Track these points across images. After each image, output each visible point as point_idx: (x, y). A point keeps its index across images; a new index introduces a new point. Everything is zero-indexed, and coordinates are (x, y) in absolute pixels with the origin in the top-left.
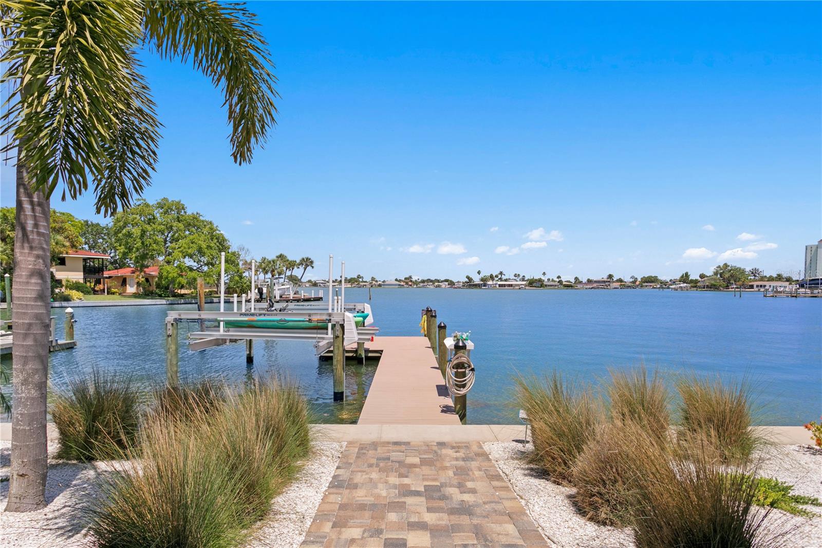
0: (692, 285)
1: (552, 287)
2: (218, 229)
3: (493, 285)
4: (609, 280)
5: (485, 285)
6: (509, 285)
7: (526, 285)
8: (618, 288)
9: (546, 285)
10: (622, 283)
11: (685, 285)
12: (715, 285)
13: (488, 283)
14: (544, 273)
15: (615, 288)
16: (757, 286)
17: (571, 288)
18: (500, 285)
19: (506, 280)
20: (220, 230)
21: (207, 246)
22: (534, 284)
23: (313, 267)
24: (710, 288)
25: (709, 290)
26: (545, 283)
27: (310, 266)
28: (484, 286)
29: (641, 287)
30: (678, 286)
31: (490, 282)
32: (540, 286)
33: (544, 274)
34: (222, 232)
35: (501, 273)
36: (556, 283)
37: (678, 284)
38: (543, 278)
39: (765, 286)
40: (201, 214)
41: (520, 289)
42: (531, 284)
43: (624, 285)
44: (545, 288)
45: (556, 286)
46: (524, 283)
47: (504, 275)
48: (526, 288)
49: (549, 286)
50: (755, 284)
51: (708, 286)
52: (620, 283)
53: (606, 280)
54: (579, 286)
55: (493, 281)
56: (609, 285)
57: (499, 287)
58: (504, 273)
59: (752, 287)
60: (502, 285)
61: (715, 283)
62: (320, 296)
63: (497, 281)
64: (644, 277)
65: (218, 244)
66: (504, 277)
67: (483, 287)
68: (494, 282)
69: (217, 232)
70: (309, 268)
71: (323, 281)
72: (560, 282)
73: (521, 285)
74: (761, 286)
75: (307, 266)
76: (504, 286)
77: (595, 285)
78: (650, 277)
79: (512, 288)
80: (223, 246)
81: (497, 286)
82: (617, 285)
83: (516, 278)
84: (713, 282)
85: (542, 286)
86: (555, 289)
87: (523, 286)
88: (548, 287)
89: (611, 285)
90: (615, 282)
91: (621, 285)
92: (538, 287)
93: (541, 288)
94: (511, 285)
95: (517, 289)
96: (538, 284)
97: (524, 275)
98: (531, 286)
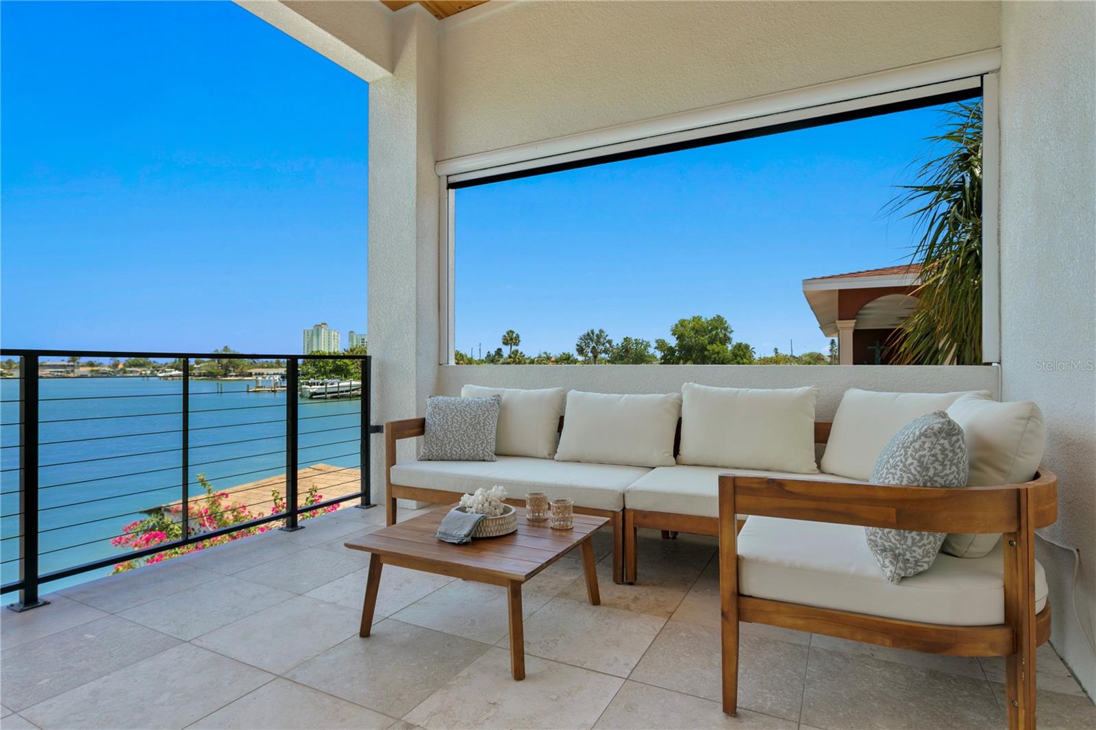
4: (72, 364)
8: (87, 376)
10: (93, 368)
11: (178, 373)
12: (212, 373)
15: (82, 376)
16: (256, 374)
24: (208, 376)
25: (206, 379)
29: (124, 373)
30: (168, 374)
37: (168, 372)
39: (263, 374)
43: (97, 371)
50: (254, 371)
51: (204, 375)
52: (90, 369)
56: (73, 371)
59: (250, 375)
61: (212, 371)
74: (259, 374)
77: (47, 372)
82: (83, 370)
84: (210, 369)
89: (76, 370)
90: (83, 366)
91: (92, 371)
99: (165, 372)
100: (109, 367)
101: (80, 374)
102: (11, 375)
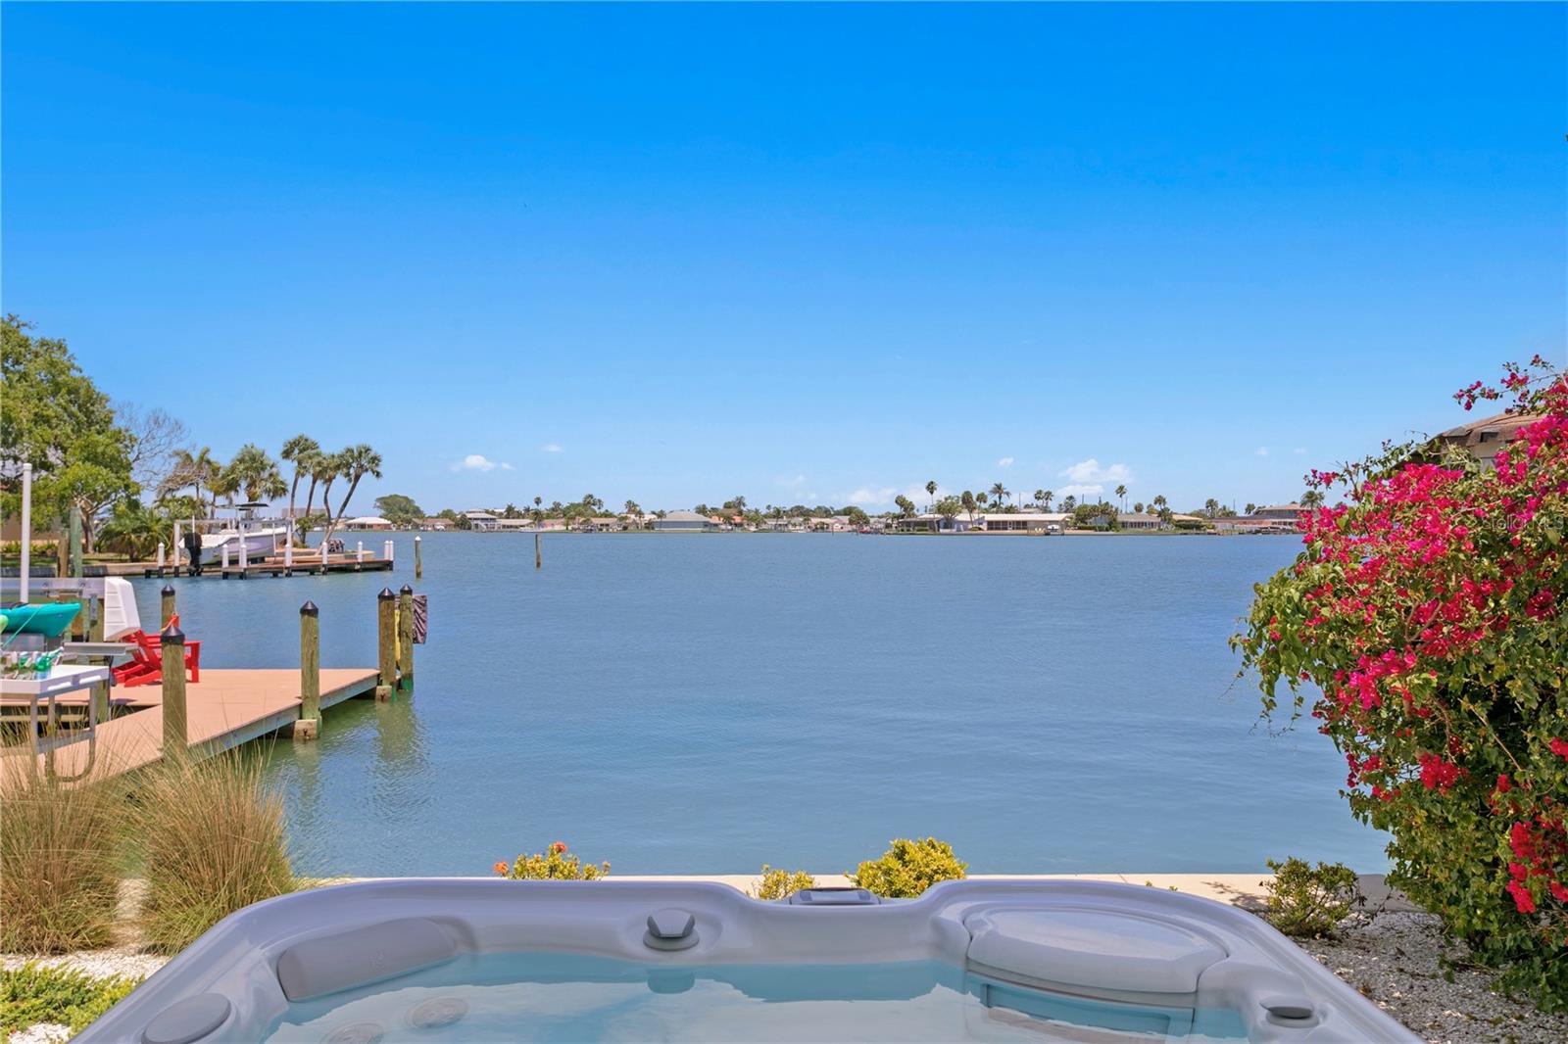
1: (1140, 529)
2: (77, 364)
3: (972, 522)
5: (948, 524)
6: (1018, 523)
7: (1065, 524)
9: (1124, 525)
13: (961, 517)
14: (1121, 488)
17: (1195, 531)
18: (991, 525)
19: (1010, 510)
20: (81, 366)
21: (36, 414)
22: (1090, 522)
23: (378, 475)
26: (1120, 519)
27: (370, 473)
28: (945, 527)
31: (963, 516)
32: (1106, 525)
33: (1121, 490)
34: (85, 374)
35: (998, 489)
36: (1155, 518)
38: (1115, 502)
40: (22, 319)
41: (1047, 534)
42: (1083, 521)
44: (1123, 531)
45: (1152, 524)
46: (1063, 517)
47: (1008, 494)
48: (1066, 532)
49: (1130, 524)
53: (1297, 507)
54: (1220, 526)
55: (971, 512)
57: (988, 529)
58: (1007, 487)
60: (997, 523)
62: (386, 558)
63: (986, 511)
65: (74, 409)
66: (1006, 502)
67: (941, 530)
68: (976, 516)
69: (75, 374)
70: (367, 478)
71: (487, 512)
72: (1165, 515)
73: (1051, 522)
75: (362, 469)
76: (1004, 525)
77: (1268, 523)
79: (1025, 531)
80: (88, 414)
81: (984, 526)
83: (1040, 503)
85: (1112, 525)
86: (1150, 534)
87: (1056, 527)
88: (1130, 530)
92: (1101, 529)
93: (1111, 532)
94: (1023, 525)
95: (1039, 535)
96: (1103, 521)
97: (1071, 498)
98: (1082, 525)
102: (1213, 528)
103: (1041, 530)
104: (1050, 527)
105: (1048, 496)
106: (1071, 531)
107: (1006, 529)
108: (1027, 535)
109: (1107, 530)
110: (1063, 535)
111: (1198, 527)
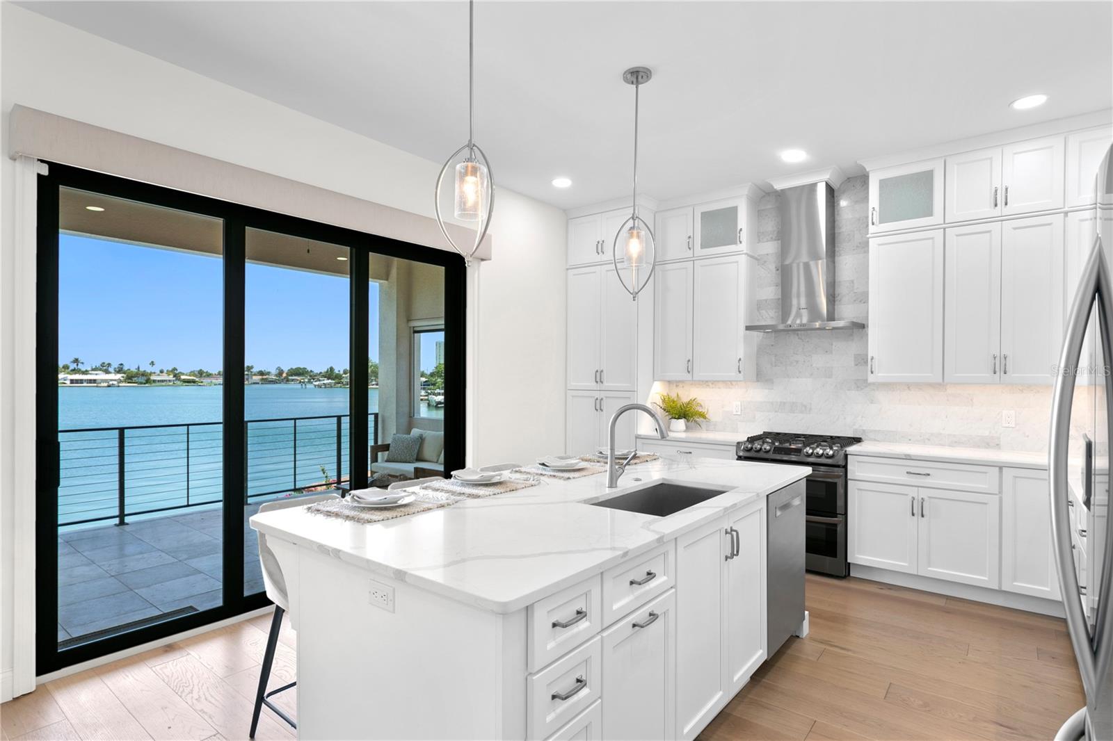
0: (337, 381)
1: (164, 384)
6: (90, 380)
7: (120, 381)
8: (258, 383)
9: (154, 381)
10: (264, 377)
11: (330, 381)
15: (254, 383)
17: (192, 384)
18: (72, 381)
19: (85, 373)
22: (135, 379)
26: (153, 378)
29: (288, 380)
30: (322, 382)
32: (144, 382)
33: (152, 363)
35: (76, 361)
36: (171, 377)
37: (322, 380)
38: (149, 369)
41: (109, 386)
42: (130, 378)
43: (266, 379)
44: (153, 384)
45: (170, 381)
46: (119, 376)
47: (81, 364)
48: (120, 385)
49: (159, 381)
52: (260, 377)
54: (206, 381)
57: (71, 383)
58: (81, 359)
60: (77, 380)
63: (69, 374)
64: (292, 369)
66: (81, 368)
72: (177, 376)
73: (112, 380)
76: (81, 381)
78: (298, 369)
79: (95, 385)
81: (68, 382)
82: (256, 378)
85: (148, 381)
87: (115, 383)
88: (158, 384)
89: (250, 380)
90: (255, 375)
91: (262, 379)
92: (141, 383)
93: (147, 385)
94: (94, 381)
95: (103, 387)
96: (143, 379)
97: (122, 364)
98: (130, 381)
99: (320, 380)
100: (276, 375)
101: (253, 382)
102: (202, 382)
103: (106, 384)
104: (111, 383)
105: (109, 365)
106: (123, 384)
107: (82, 383)
108: (97, 386)
109: (145, 384)
110: (119, 386)
111: (194, 382)
